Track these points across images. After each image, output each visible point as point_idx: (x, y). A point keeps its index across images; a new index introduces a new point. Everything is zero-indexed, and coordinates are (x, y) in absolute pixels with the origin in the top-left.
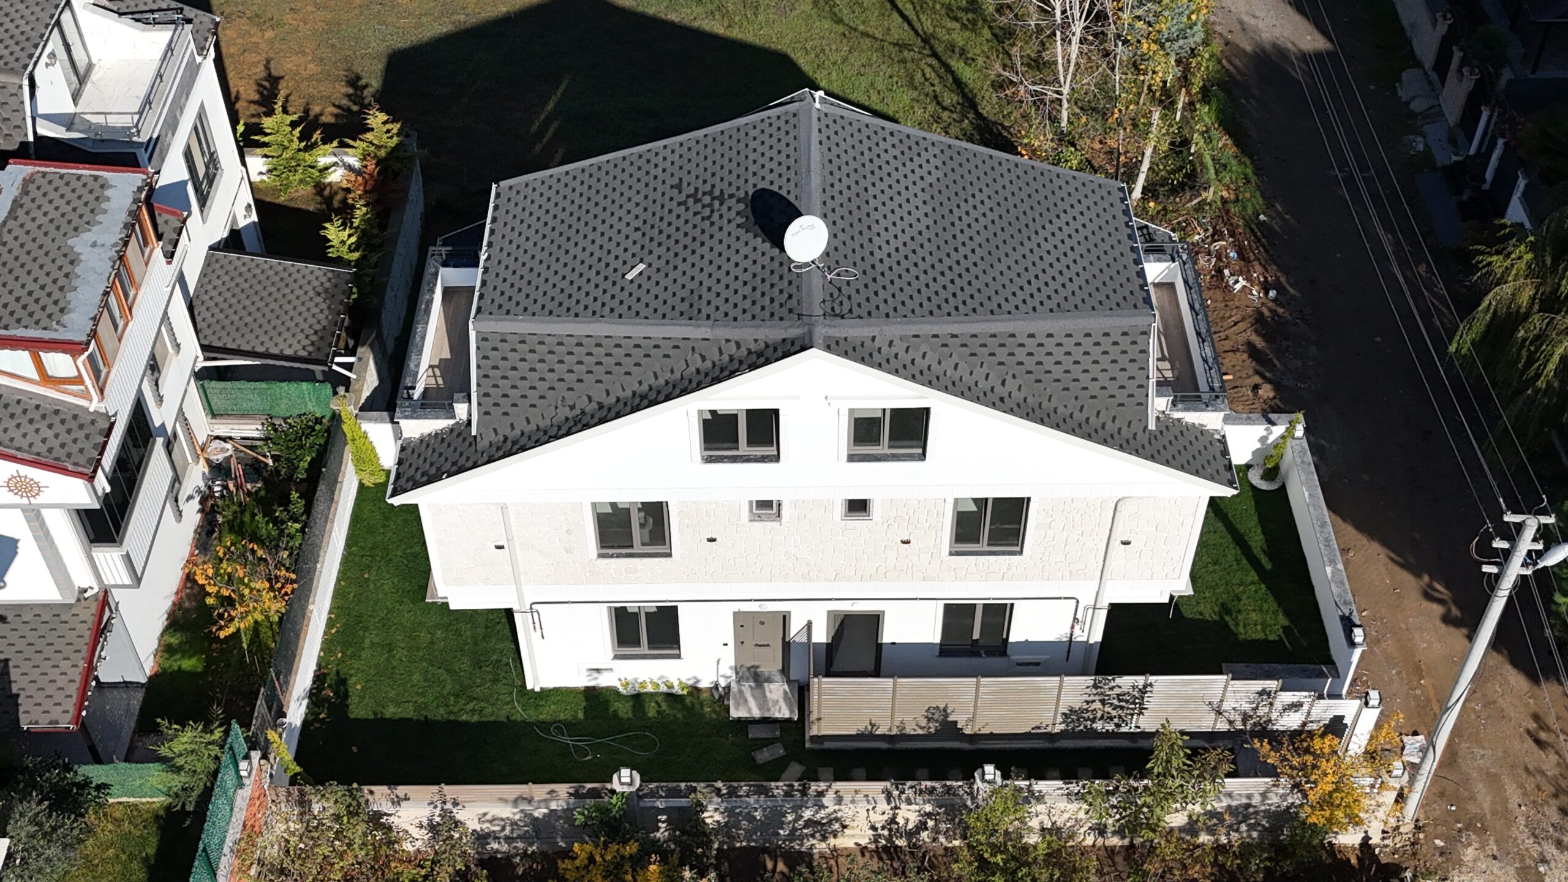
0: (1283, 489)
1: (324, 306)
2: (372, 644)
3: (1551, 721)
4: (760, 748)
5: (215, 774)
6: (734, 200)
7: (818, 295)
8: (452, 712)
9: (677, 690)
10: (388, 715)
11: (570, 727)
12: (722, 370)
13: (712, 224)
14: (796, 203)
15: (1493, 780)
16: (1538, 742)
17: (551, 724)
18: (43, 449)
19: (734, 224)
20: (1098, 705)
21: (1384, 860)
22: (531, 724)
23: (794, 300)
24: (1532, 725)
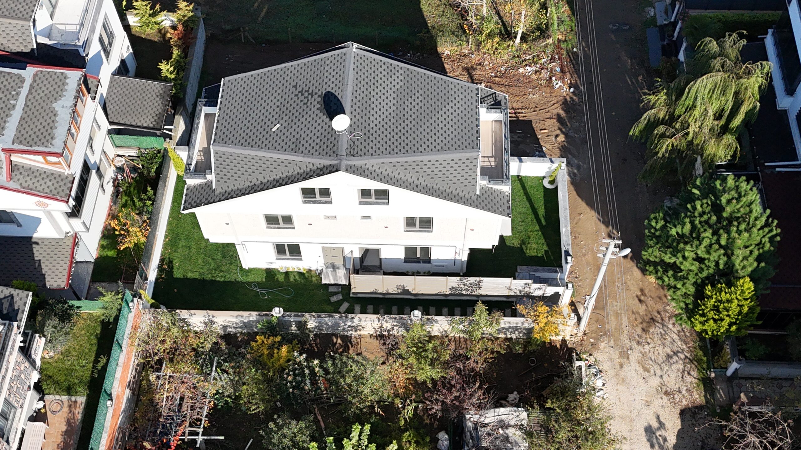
0: (556, 188)
1: (160, 102)
2: (183, 246)
3: (646, 292)
4: (333, 295)
5: (120, 310)
6: (317, 96)
7: (345, 146)
8: (213, 277)
9: (302, 271)
10: (188, 277)
11: (259, 285)
12: (307, 174)
13: (307, 107)
14: (341, 100)
15: (618, 315)
16: (640, 301)
17: (252, 283)
18: (47, 190)
19: (316, 108)
20: (462, 286)
21: (570, 346)
22: (244, 283)
23: (335, 147)
24: (639, 293)
